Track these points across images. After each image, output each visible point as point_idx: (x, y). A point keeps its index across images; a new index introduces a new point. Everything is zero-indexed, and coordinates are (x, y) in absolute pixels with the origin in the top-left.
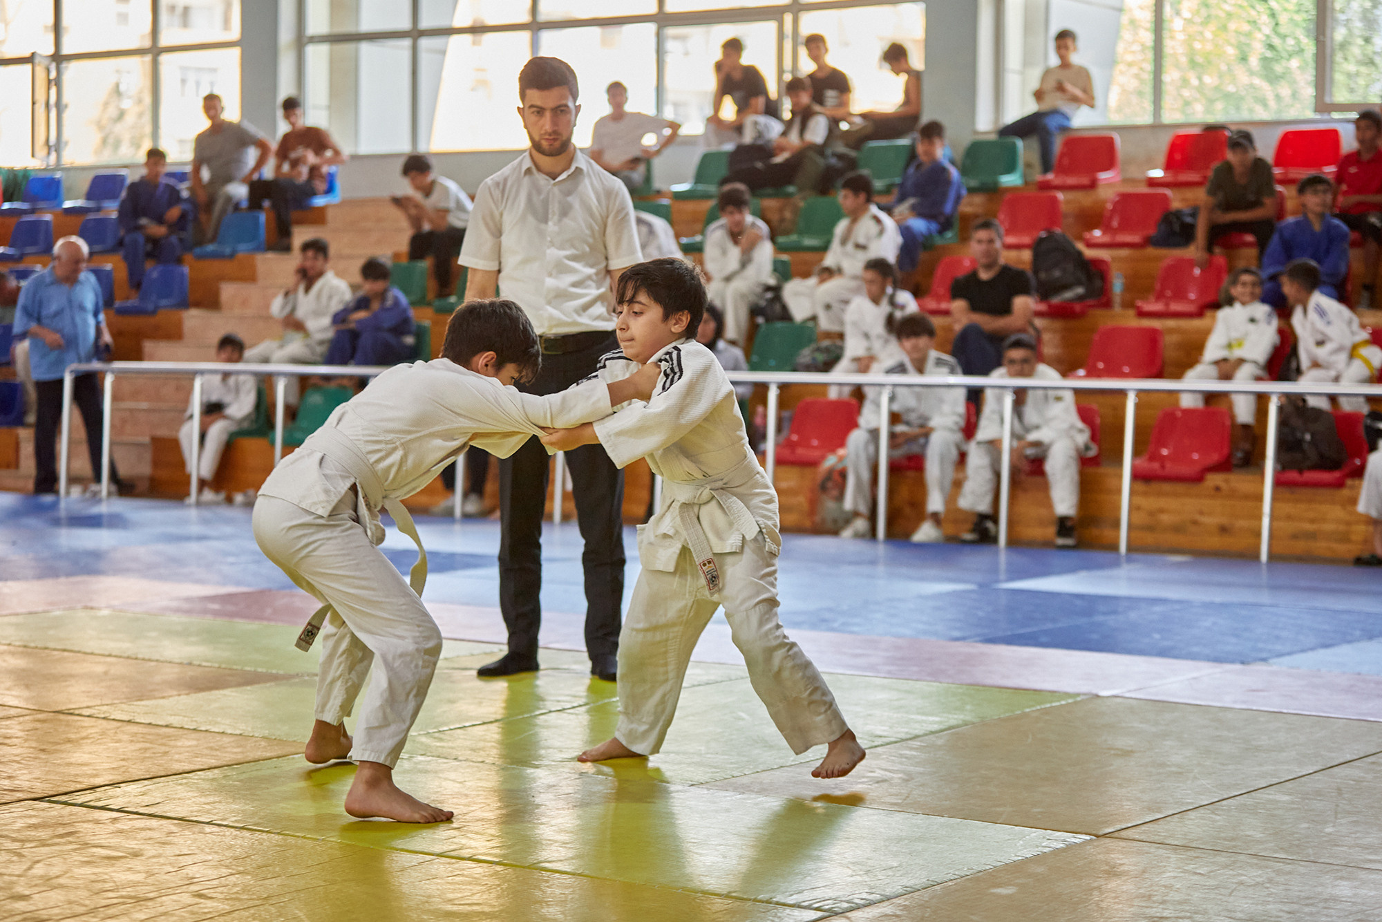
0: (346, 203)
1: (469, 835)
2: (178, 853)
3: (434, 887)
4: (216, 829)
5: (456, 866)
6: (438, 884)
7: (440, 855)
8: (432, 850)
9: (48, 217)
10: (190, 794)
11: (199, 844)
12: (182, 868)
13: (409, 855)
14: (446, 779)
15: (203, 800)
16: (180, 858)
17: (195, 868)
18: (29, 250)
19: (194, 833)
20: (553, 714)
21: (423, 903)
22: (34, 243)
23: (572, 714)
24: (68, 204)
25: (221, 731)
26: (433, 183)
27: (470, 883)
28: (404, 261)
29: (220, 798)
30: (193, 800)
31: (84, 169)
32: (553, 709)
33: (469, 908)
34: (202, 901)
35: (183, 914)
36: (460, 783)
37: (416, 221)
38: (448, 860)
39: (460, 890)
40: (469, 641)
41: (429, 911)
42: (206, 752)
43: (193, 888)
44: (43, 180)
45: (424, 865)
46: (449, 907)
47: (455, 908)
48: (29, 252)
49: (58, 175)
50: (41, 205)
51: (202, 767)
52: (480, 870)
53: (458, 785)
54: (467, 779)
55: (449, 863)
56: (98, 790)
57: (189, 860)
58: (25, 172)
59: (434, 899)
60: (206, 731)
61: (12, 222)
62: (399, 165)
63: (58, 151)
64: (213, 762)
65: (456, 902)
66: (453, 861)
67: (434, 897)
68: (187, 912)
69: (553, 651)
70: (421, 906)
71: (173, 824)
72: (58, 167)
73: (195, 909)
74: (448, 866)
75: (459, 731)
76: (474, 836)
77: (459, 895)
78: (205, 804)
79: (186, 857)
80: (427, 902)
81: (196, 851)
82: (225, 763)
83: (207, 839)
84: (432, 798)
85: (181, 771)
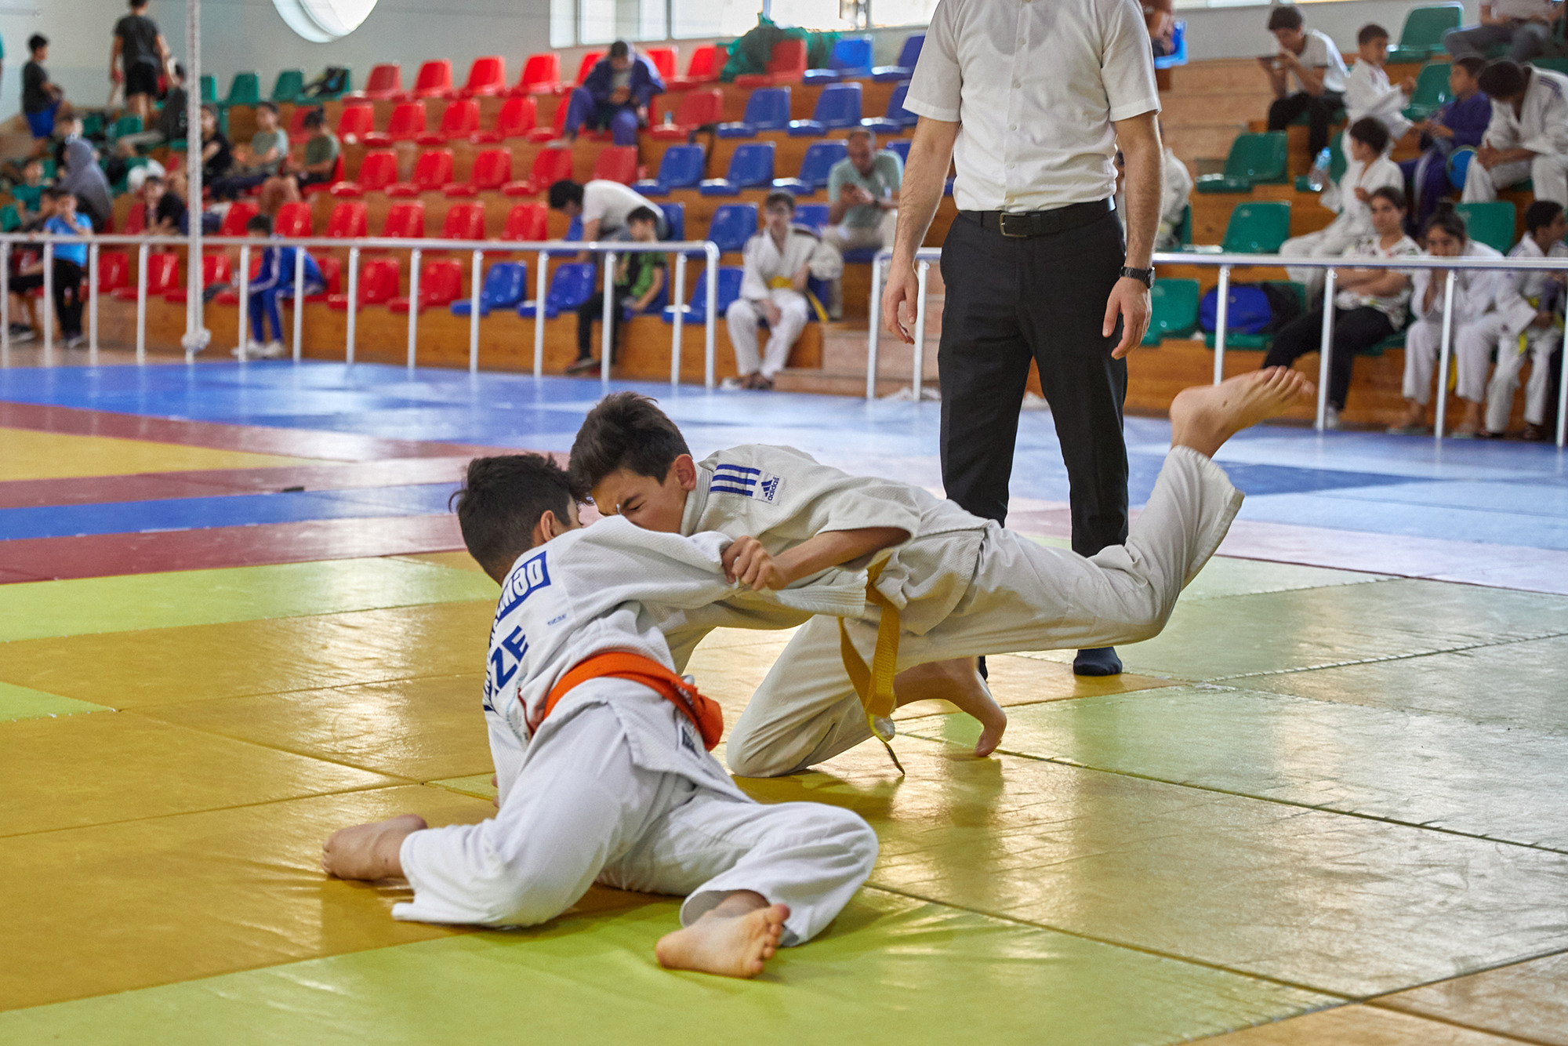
0: (1193, 65)
1: (1349, 787)
2: (1018, 791)
3: (1312, 843)
4: (1057, 766)
5: (1336, 821)
6: (1314, 839)
7: (1316, 808)
8: (1305, 801)
9: (856, 86)
10: (1027, 728)
11: (1041, 783)
12: (1022, 807)
13: (1280, 806)
14: (1318, 724)
15: (1041, 734)
16: (1021, 797)
17: (1038, 809)
18: (835, 122)
19: (1035, 771)
20: (1443, 655)
21: (1300, 860)
22: (840, 116)
23: (1465, 655)
24: (877, 71)
25: (1059, 661)
26: (1305, 39)
27: (1353, 840)
28: (1262, 132)
29: (1061, 734)
30: (1031, 734)
31: (895, 30)
32: (1443, 649)
33: (1353, 868)
34: (1047, 844)
35: (1026, 858)
36: (1335, 728)
37: (1279, 84)
38: (1327, 814)
39: (1342, 849)
40: (1345, 569)
41: (1306, 869)
42: (1045, 682)
43: (1037, 830)
44: (850, 43)
45: (1298, 818)
46: (1329, 866)
47: (1336, 868)
48: (836, 124)
49: (867, 37)
50: (849, 71)
51: (1040, 699)
52: (1363, 826)
53: (1334, 731)
54: (1342, 724)
55: (1328, 817)
56: (924, 719)
57: (1031, 799)
58: (832, 35)
59: (1311, 857)
60: (1042, 660)
61: (817, 91)
62: (1265, 17)
63: (867, 12)
64: (1052, 694)
65: (1338, 861)
66: (1333, 815)
67: (1312, 853)
68: (1031, 855)
69: (1439, 583)
70: (1297, 863)
71: (1012, 760)
72: (869, 28)
73: (1039, 853)
74: (1326, 820)
75: (1332, 670)
76: (1355, 788)
77: (1341, 854)
78: (1044, 739)
79: (1027, 796)
80: (1304, 859)
81: (1039, 790)
82: (1064, 696)
83: (1050, 777)
84: (1303, 744)
85: (1016, 703)
